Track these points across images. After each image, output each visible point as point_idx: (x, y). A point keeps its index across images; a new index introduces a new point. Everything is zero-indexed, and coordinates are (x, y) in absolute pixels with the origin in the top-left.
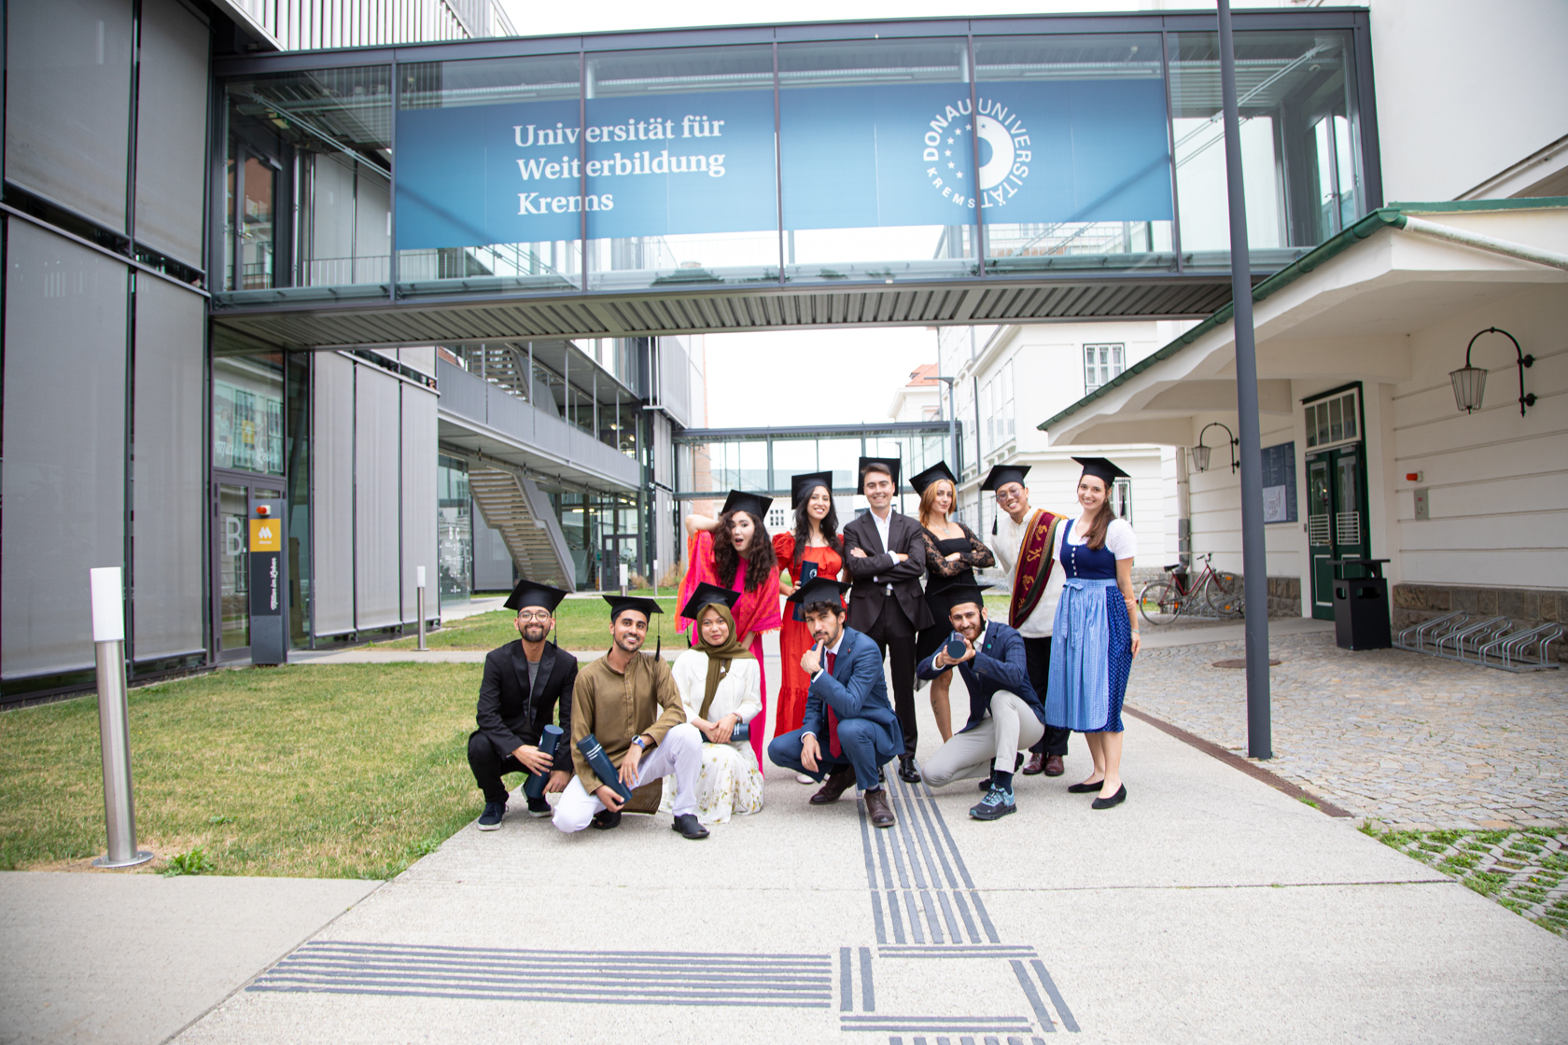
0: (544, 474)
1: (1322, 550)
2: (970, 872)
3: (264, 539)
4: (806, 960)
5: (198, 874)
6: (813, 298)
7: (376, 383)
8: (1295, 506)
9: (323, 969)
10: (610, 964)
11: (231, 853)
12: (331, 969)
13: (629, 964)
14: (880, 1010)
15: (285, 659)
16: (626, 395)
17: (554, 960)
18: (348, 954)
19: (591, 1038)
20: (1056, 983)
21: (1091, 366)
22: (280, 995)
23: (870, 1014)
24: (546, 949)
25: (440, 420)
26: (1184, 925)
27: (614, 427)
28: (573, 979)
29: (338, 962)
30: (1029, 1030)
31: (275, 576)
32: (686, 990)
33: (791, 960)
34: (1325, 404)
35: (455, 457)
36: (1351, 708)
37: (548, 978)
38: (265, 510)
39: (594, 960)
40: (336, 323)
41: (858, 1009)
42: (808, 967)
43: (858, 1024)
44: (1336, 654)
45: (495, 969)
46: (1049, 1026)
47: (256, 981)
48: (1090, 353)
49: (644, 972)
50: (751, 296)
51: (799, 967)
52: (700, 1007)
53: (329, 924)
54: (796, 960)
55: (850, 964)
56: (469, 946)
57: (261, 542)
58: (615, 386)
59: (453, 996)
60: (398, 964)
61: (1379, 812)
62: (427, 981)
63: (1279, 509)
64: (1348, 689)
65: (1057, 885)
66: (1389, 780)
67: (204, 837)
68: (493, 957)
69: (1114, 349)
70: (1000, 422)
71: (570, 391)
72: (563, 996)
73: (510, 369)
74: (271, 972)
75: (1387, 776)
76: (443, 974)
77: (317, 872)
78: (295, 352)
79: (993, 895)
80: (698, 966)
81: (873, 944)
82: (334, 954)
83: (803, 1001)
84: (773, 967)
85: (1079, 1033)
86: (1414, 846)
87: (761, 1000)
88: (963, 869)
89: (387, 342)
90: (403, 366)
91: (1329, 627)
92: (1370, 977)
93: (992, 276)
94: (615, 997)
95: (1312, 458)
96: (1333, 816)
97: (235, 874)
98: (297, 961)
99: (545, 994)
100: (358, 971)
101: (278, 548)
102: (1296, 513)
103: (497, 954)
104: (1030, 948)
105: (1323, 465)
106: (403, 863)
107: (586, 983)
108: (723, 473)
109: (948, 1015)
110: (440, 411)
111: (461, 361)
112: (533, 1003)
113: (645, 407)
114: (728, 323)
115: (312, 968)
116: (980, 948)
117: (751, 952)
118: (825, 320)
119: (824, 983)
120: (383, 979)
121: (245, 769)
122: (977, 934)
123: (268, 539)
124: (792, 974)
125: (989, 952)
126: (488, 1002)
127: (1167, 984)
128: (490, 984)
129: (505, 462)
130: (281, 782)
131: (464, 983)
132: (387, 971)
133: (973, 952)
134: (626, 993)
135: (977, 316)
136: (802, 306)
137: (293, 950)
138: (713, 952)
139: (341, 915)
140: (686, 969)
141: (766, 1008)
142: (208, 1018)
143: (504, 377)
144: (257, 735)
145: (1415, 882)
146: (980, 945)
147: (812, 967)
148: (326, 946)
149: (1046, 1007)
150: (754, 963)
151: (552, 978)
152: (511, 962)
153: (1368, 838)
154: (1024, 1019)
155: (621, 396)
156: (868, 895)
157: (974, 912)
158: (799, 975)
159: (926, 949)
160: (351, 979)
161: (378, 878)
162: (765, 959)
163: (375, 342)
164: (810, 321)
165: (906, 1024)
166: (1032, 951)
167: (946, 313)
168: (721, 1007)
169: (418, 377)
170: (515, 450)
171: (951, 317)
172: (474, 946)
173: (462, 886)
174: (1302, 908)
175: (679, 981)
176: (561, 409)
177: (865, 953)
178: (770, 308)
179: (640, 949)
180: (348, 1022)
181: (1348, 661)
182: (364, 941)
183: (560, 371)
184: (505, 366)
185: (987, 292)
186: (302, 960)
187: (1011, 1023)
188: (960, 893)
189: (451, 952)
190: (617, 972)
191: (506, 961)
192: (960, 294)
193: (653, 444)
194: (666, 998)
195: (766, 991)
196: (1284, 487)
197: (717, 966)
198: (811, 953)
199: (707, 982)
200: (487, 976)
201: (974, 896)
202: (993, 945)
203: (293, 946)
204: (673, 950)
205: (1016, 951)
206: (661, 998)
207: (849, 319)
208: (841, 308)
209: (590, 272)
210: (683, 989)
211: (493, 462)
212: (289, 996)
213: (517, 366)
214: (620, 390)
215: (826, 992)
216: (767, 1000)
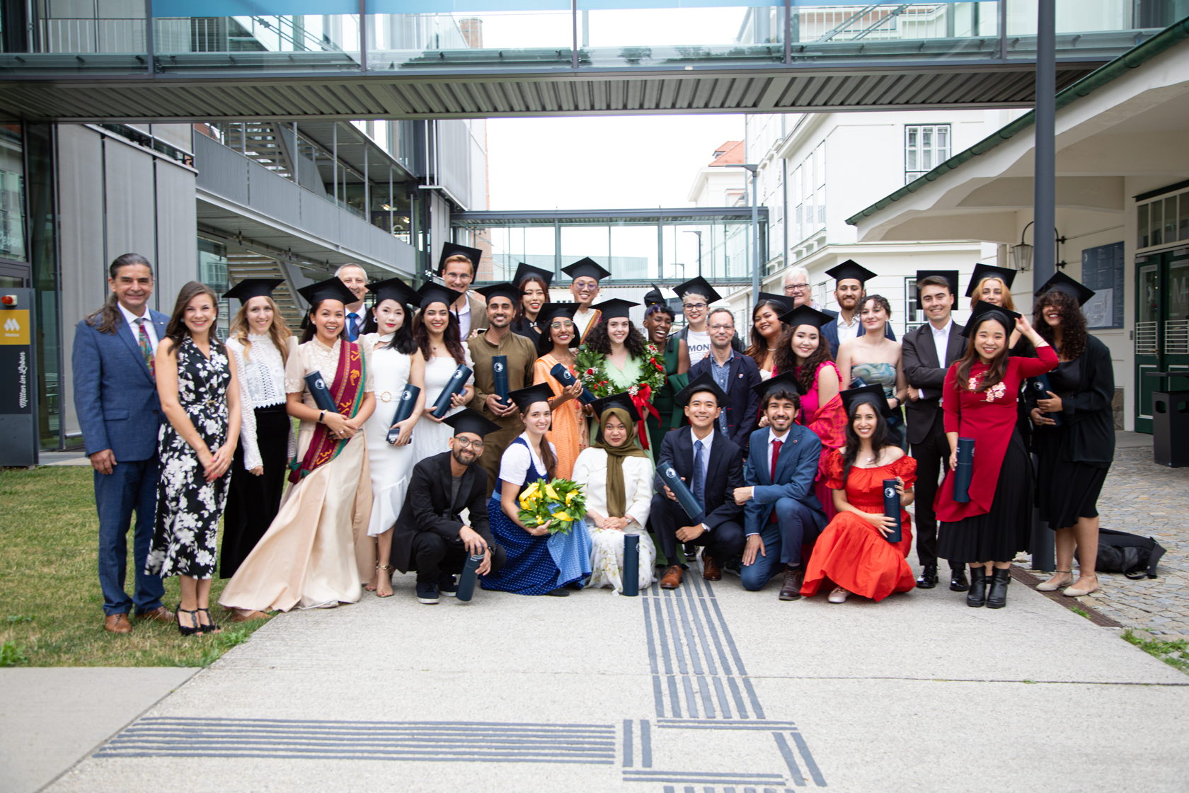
0: (310, 260)
1: (1148, 360)
2: (744, 662)
3: (10, 331)
4: (593, 729)
5: (13, 666)
6: (608, 84)
7: (126, 158)
8: (1122, 311)
9: (160, 739)
10: (420, 731)
11: (40, 647)
12: (168, 739)
13: (437, 731)
14: (656, 766)
15: (36, 461)
16: (400, 172)
17: (370, 729)
18: (181, 727)
19: (409, 786)
20: (811, 750)
21: (913, 149)
22: (127, 760)
23: (648, 769)
24: (362, 720)
25: (198, 200)
26: (934, 709)
27: (386, 208)
28: (389, 743)
29: (173, 733)
30: (783, 784)
31: (24, 372)
32: (489, 751)
33: (580, 729)
34: (1160, 202)
35: (213, 240)
36: (1154, 526)
37: (366, 742)
38: (11, 300)
39: (406, 729)
40: (86, 95)
41: (638, 765)
42: (595, 734)
43: (637, 776)
44: (1151, 470)
45: (318, 736)
46: (800, 781)
47: (101, 750)
48: (912, 136)
49: (452, 737)
50: (542, 80)
51: (587, 734)
52: (502, 764)
53: (156, 704)
54: (584, 729)
55: (631, 732)
56: (292, 719)
57: (7, 335)
58: (388, 162)
59: (284, 757)
60: (230, 734)
61: (1151, 624)
62: (258, 746)
63: (1104, 314)
64: (1154, 506)
65: (823, 675)
66: (1170, 595)
67: (7, 636)
68: (317, 726)
69: (939, 130)
70: (810, 209)
71: (338, 167)
72: (382, 755)
73: (270, 142)
74: (113, 742)
75: (1169, 592)
76: (272, 740)
77: (134, 661)
78: (36, 123)
79: (764, 681)
80: (498, 733)
81: (652, 718)
82: (168, 727)
83: (590, 759)
84: (565, 734)
85: (826, 788)
86: (1175, 655)
87: (554, 758)
88: (738, 660)
89: (143, 117)
90: (156, 141)
91: (1148, 441)
92: (1095, 757)
93: (798, 63)
94: (427, 756)
95: (1142, 260)
96: (1102, 625)
97: (51, 665)
98: (135, 733)
99: (366, 755)
100: (194, 739)
101: (26, 340)
102: (1122, 319)
103: (318, 724)
104: (791, 723)
105: (1154, 268)
106: (215, 652)
107: (401, 746)
108: (506, 259)
109: (715, 771)
110: (198, 191)
111: (217, 132)
112: (356, 761)
113: (421, 187)
114: (517, 108)
115: (150, 738)
116: (747, 723)
117: (545, 722)
118: (621, 106)
119: (610, 746)
120: (218, 745)
121: (27, 572)
122: (746, 712)
123: (15, 331)
124: (581, 739)
125: (755, 725)
126: (316, 761)
127: (909, 754)
128: (316, 747)
129: (268, 246)
130: (71, 583)
131: (292, 747)
132: (220, 739)
133: (741, 725)
134: (437, 753)
135: (782, 104)
136: (596, 92)
137: (128, 725)
138: (511, 721)
139: (166, 696)
140: (488, 735)
141: (558, 764)
142: (65, 778)
143: (264, 150)
144: (30, 538)
145: (1164, 685)
146: (747, 720)
147: (599, 734)
148: (159, 721)
149: (800, 768)
150: (548, 731)
151: (370, 742)
152: (332, 730)
153: (1131, 645)
154: (780, 776)
155: (395, 173)
156: (649, 679)
157: (744, 694)
158: (587, 740)
159: (699, 722)
160: (189, 745)
161: (194, 666)
162: (557, 728)
163: (128, 116)
164: (604, 106)
165: (679, 777)
166: (793, 726)
167: (749, 100)
168: (520, 764)
169: (172, 152)
170: (279, 234)
171: (755, 105)
172: (296, 718)
173: (277, 672)
174: (1048, 701)
175: (482, 744)
176: (328, 186)
177: (645, 725)
178: (562, 94)
179: (446, 720)
180: (194, 778)
181: (1163, 479)
182: (193, 716)
183: (327, 144)
184: (264, 138)
185: (793, 80)
186: (139, 733)
187: (770, 780)
188: (733, 679)
189: (276, 724)
190: (427, 737)
191: (327, 730)
192: (764, 82)
193: (430, 227)
194: (471, 757)
195: (558, 752)
196: (1111, 290)
197: (515, 733)
198: (598, 724)
199: (507, 745)
200: (312, 741)
201: (747, 682)
202: (759, 720)
203: (127, 722)
204: (475, 721)
205: (779, 726)
206: (467, 756)
207: (646, 106)
208: (638, 94)
209: (369, 50)
210: (486, 750)
211: (254, 246)
212: (135, 760)
213: (278, 138)
214: (394, 167)
215: (611, 753)
216: (560, 758)
